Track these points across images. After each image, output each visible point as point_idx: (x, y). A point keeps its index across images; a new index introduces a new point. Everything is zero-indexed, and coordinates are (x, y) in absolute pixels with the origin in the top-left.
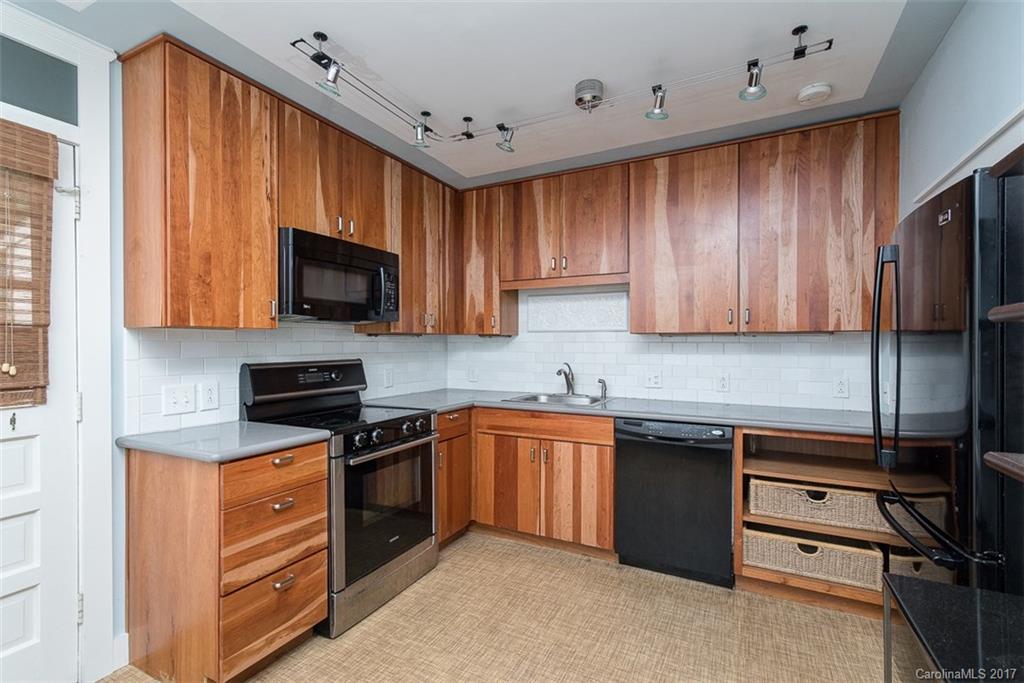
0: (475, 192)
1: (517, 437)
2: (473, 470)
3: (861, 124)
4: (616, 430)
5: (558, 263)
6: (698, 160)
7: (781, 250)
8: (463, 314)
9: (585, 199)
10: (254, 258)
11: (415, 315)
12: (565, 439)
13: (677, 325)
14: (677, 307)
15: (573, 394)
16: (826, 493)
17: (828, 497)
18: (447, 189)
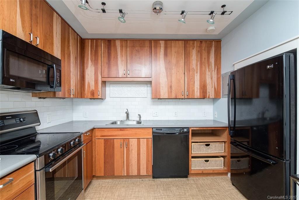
0: (90, 40)
1: (114, 139)
2: (94, 154)
3: (214, 42)
4: (153, 132)
5: (126, 72)
6: (173, 43)
7: (196, 74)
8: (84, 90)
9: (136, 50)
11: (66, 89)
12: (134, 137)
13: (167, 96)
14: (167, 90)
15: (129, 120)
16: (210, 144)
17: (210, 145)
18: (78, 37)
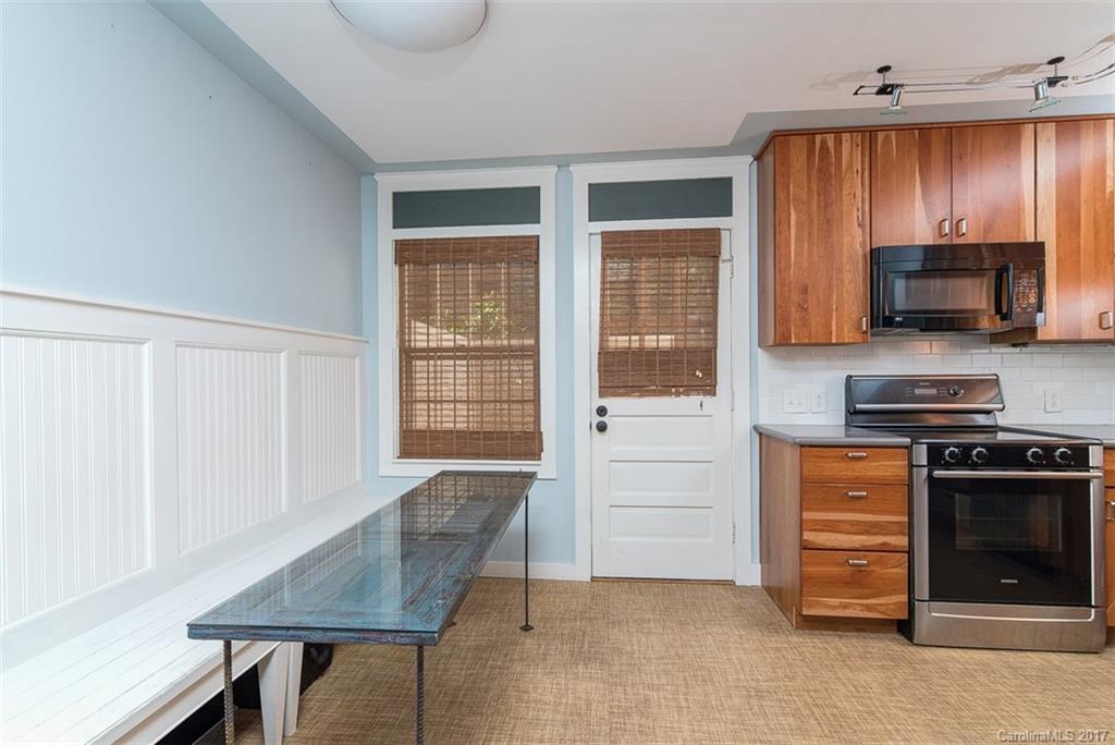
10: (847, 282)
